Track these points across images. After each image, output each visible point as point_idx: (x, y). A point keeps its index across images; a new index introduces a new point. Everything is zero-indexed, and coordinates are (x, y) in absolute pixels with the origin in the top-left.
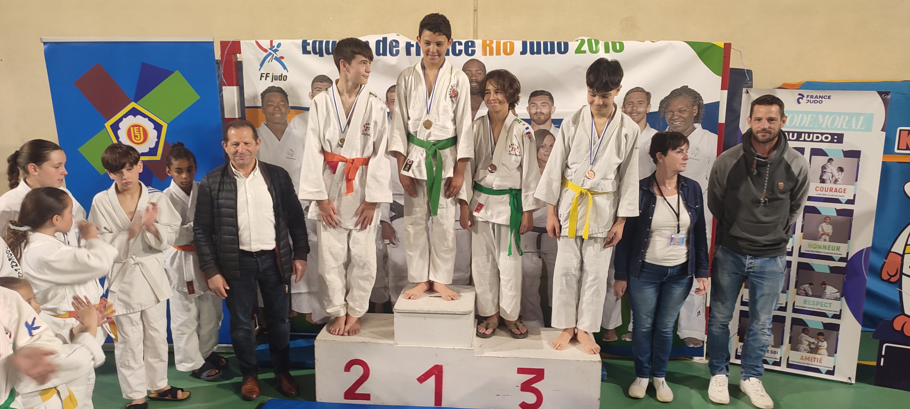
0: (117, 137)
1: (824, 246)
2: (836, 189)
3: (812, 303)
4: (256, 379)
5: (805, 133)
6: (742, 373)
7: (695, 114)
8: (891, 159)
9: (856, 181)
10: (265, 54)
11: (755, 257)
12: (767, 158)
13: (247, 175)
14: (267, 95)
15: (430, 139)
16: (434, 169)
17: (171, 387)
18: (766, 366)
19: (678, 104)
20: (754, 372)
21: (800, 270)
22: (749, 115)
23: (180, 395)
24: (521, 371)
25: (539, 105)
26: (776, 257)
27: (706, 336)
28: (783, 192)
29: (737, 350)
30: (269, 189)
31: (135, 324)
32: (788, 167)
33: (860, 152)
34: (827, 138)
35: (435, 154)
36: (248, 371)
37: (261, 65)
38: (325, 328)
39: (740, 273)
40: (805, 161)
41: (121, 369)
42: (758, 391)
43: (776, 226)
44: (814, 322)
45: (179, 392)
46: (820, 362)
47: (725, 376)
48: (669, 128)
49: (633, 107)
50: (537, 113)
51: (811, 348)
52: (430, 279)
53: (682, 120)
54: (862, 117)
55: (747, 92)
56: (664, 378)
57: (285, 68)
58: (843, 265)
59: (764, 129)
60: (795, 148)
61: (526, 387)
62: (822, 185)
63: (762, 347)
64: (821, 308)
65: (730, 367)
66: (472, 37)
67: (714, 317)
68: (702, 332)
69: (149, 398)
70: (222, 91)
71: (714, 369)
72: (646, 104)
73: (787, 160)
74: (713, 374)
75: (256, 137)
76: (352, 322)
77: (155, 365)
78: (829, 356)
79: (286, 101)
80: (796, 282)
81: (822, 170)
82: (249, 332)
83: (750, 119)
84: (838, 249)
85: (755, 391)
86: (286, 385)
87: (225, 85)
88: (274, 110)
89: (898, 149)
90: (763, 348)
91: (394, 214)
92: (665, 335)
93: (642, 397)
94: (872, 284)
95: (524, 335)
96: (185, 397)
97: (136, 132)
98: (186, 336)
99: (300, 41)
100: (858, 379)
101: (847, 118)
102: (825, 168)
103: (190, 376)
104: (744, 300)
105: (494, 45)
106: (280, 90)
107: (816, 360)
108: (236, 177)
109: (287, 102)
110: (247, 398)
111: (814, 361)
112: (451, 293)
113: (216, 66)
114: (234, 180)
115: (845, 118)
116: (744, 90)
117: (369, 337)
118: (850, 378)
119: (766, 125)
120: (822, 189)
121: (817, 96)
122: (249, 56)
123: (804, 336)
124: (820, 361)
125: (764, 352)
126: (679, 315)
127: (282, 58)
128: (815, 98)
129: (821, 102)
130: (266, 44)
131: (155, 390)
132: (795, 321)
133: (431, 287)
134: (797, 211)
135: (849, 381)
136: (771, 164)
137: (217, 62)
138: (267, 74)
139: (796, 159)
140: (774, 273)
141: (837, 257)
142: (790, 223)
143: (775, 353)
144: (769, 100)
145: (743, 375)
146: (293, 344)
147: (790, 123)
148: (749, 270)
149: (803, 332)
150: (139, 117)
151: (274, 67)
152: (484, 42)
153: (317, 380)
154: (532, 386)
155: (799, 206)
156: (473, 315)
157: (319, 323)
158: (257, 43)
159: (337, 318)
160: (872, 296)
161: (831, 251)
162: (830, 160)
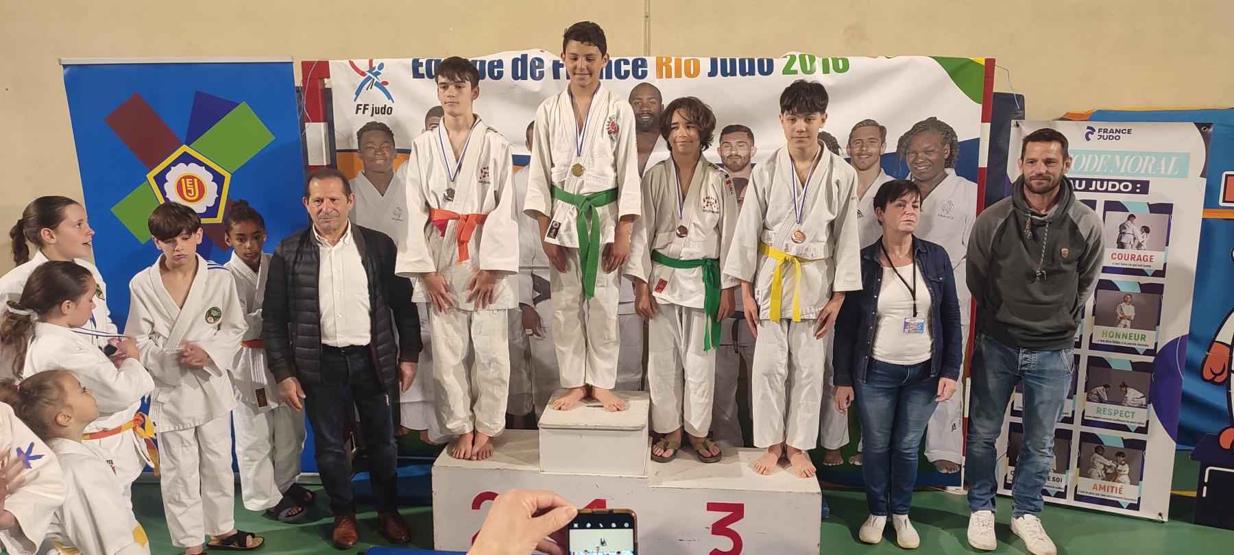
0: (164, 193)
1: (1123, 334)
2: (1140, 256)
3: (1109, 413)
4: (353, 520)
5: (1097, 180)
6: (1013, 508)
7: (947, 156)
8: (1214, 215)
9: (1167, 245)
10: (363, 78)
11: (1031, 350)
12: (1046, 215)
13: (334, 243)
14: (365, 133)
15: (581, 192)
16: (589, 233)
17: (238, 531)
18: (1046, 499)
19: (923, 142)
20: (1030, 507)
21: (1091, 367)
22: (1020, 156)
23: (250, 542)
24: (712, 507)
25: (734, 145)
26: (1061, 350)
27: (964, 457)
28: (1067, 262)
29: (1006, 476)
30: (363, 262)
31: (187, 444)
32: (1074, 228)
33: (1171, 205)
34: (1126, 187)
35: (590, 213)
36: (342, 509)
37: (358, 94)
38: (445, 450)
39: (1010, 372)
40: (1097, 219)
41: (169, 505)
42: (1035, 532)
43: (1060, 308)
44: (1112, 438)
45: (249, 538)
46: (1120, 493)
47: (990, 512)
48: (912, 174)
49: (862, 147)
50: (731, 156)
51: (1107, 474)
52: (587, 382)
53: (929, 163)
54: (1174, 159)
55: (1018, 125)
56: (907, 515)
57: (389, 97)
58: (1150, 359)
59: (1040, 175)
60: (1083, 201)
61: (719, 529)
62: (1121, 251)
63: (1040, 473)
64: (1121, 419)
65: (997, 501)
66: (643, 53)
67: (976, 432)
68: (958, 452)
69: (208, 545)
70: (305, 129)
71: (973, 503)
72: (880, 143)
73: (1072, 218)
74: (975, 510)
75: (347, 191)
76: (482, 440)
77: (215, 500)
78: (1131, 484)
79: (391, 142)
80: (1086, 383)
81: (1120, 231)
82: (342, 456)
83: (1021, 162)
84: (1143, 337)
85: (1031, 533)
86: (393, 528)
87: (309, 122)
88: (374, 154)
89: (1224, 201)
90: (1043, 474)
91: (538, 294)
92: (908, 458)
93: (877, 542)
94: (1190, 385)
95: (716, 458)
96: (257, 545)
97: (188, 186)
98: (256, 463)
99: (409, 61)
100: (1172, 515)
101: (1154, 159)
102: (1125, 228)
103: (262, 516)
104: (1015, 409)
105: (673, 64)
106: (383, 128)
107: (1114, 489)
108: (319, 245)
109: (392, 144)
110: (340, 546)
111: (1112, 492)
112: (615, 400)
113: (296, 95)
114: (316, 248)
115: (1150, 160)
116: (1013, 122)
117: (506, 461)
118: (1160, 514)
119: (1043, 169)
120: (1120, 257)
121: (1112, 129)
122: (340, 81)
123: (1097, 457)
124: (1120, 491)
125: (1044, 479)
126: (926, 429)
127: (386, 83)
128: (1110, 132)
129: (1117, 138)
130: (363, 64)
131: (217, 534)
132: (1085, 437)
133: (589, 394)
134: (1088, 288)
135: (1160, 518)
136: (1050, 223)
137: (298, 90)
138: (365, 105)
139: (1084, 216)
140: (1058, 373)
141: (1141, 349)
142: (1079, 305)
143: (1059, 480)
144: (1047, 135)
145: (1014, 511)
146: (402, 472)
147: (1077, 166)
148: (1023, 368)
149: (1096, 452)
150: (192, 165)
151: (375, 97)
152: (659, 60)
153: (434, 521)
154: (727, 527)
155: (1089, 281)
156: (646, 430)
157: (437, 443)
158: (351, 63)
159: (462, 436)
160: (1190, 401)
161: (1133, 341)
162: (1131, 217)
